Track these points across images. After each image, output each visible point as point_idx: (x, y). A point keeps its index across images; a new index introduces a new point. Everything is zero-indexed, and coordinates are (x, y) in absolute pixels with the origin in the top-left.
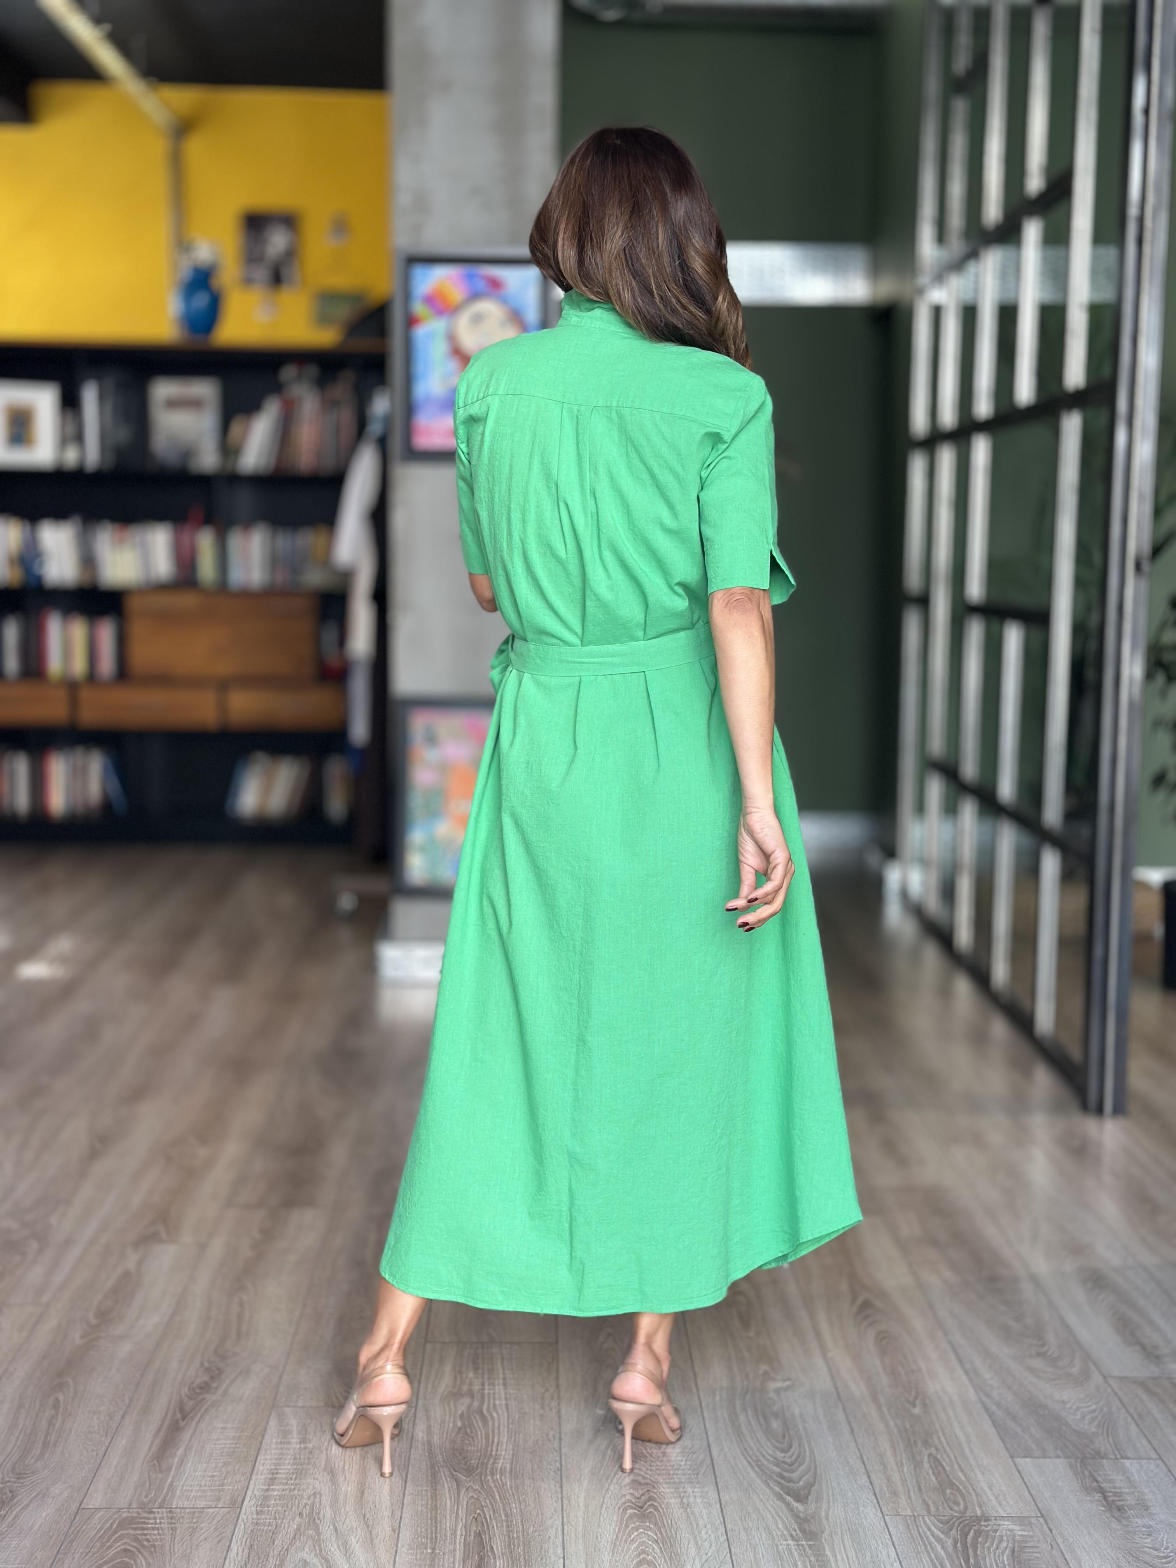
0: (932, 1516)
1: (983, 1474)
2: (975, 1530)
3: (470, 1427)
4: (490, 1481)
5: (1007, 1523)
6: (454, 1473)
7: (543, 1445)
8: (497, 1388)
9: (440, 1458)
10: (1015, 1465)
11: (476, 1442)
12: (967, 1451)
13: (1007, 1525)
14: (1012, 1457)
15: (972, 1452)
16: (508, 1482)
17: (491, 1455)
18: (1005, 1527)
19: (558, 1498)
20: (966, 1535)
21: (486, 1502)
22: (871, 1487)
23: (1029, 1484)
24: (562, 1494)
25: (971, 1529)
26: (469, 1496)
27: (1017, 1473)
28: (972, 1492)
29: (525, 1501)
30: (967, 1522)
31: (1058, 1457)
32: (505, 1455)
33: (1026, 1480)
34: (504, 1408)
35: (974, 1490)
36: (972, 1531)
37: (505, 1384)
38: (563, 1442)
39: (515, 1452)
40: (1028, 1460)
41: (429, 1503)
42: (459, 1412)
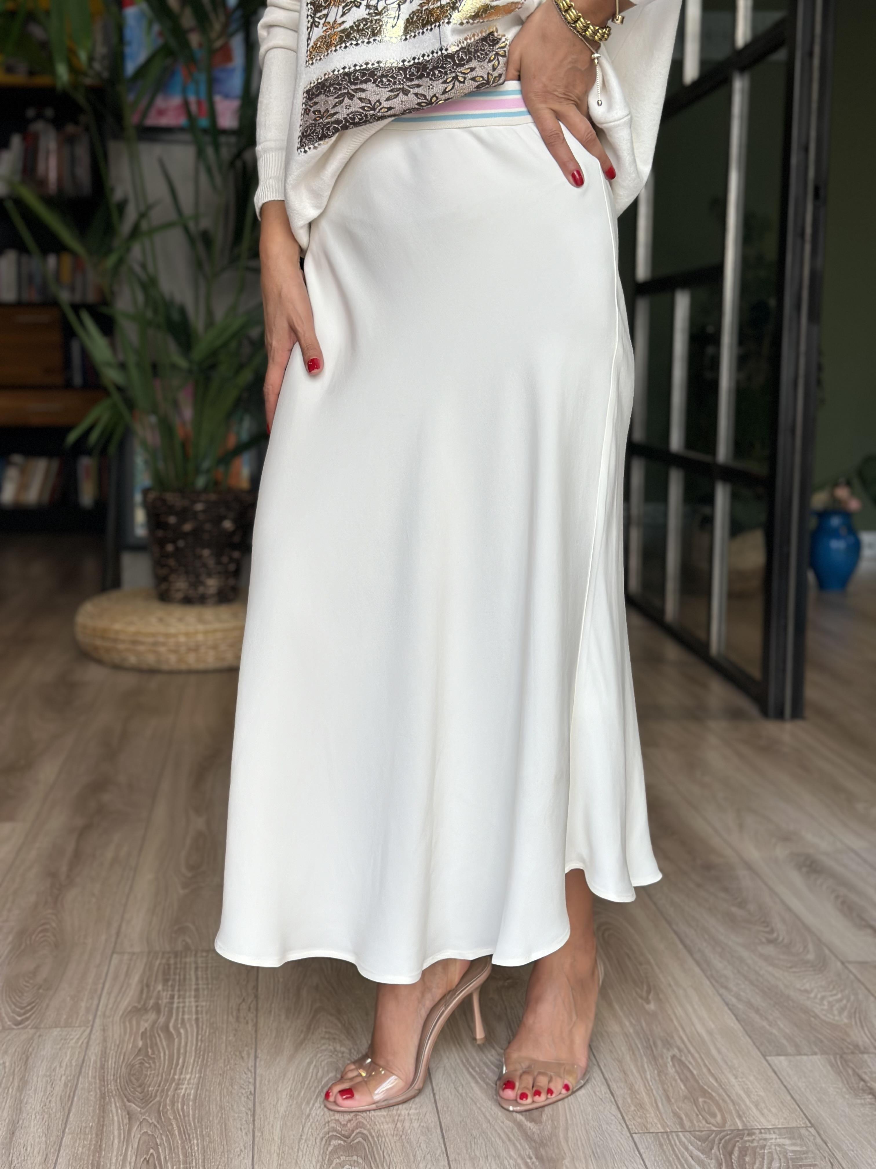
0: (686, 1131)
1: (736, 1078)
2: (739, 1148)
3: (152, 1048)
4: (169, 1112)
5: (774, 1136)
6: (128, 1104)
7: (236, 1064)
8: (187, 1000)
9: (112, 1087)
10: (770, 1065)
11: (157, 1064)
12: (714, 1052)
13: (773, 1138)
14: (764, 1056)
15: (719, 1051)
16: (191, 1112)
17: (173, 1079)
18: (773, 1141)
19: (249, 1131)
20: (731, 1153)
21: (162, 1139)
22: (613, 1100)
23: (789, 1087)
24: (254, 1124)
25: (734, 1146)
26: (142, 1131)
27: (773, 1074)
28: (727, 1099)
29: (209, 1136)
30: (728, 1137)
31: (815, 1054)
32: (190, 1079)
33: (785, 1083)
34: (193, 1022)
35: (729, 1096)
36: (736, 1149)
37: (197, 997)
38: (258, 1060)
39: (202, 1075)
40: (782, 1058)
41: (94, 1142)
42: (142, 1030)
